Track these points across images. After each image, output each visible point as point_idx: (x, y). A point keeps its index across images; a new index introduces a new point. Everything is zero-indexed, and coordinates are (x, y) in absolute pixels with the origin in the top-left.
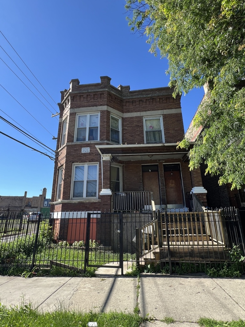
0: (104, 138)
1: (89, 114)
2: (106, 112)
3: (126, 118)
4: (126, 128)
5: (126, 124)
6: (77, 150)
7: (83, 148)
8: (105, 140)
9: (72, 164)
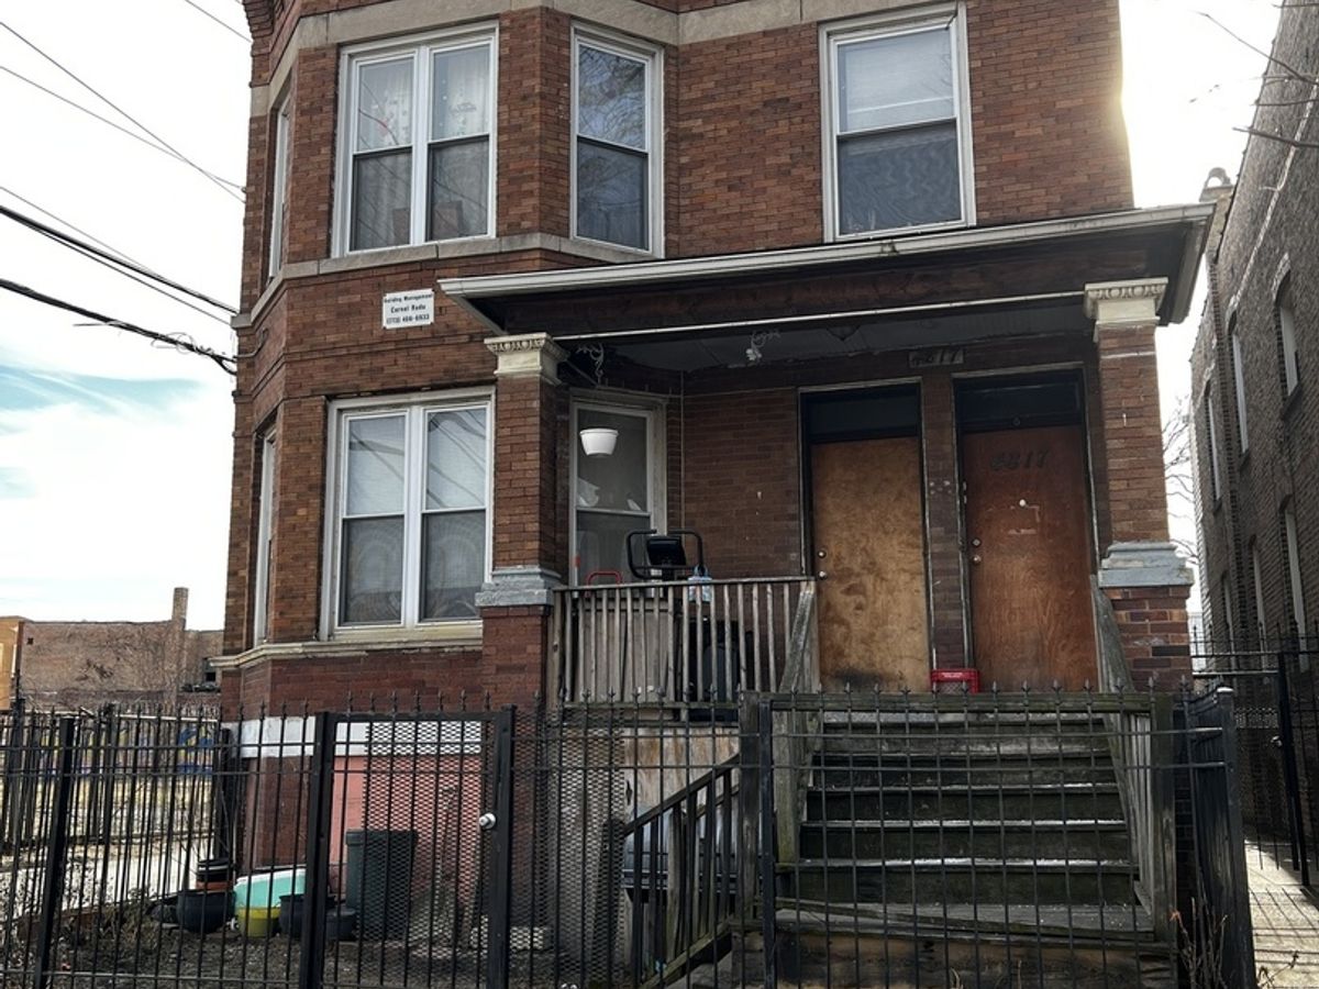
0: (523, 217)
1: (428, 42)
2: (535, 27)
3: (696, 49)
4: (697, 125)
5: (693, 95)
6: (351, 311)
7: (389, 296)
8: (529, 231)
9: (326, 409)
